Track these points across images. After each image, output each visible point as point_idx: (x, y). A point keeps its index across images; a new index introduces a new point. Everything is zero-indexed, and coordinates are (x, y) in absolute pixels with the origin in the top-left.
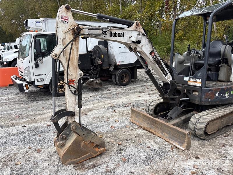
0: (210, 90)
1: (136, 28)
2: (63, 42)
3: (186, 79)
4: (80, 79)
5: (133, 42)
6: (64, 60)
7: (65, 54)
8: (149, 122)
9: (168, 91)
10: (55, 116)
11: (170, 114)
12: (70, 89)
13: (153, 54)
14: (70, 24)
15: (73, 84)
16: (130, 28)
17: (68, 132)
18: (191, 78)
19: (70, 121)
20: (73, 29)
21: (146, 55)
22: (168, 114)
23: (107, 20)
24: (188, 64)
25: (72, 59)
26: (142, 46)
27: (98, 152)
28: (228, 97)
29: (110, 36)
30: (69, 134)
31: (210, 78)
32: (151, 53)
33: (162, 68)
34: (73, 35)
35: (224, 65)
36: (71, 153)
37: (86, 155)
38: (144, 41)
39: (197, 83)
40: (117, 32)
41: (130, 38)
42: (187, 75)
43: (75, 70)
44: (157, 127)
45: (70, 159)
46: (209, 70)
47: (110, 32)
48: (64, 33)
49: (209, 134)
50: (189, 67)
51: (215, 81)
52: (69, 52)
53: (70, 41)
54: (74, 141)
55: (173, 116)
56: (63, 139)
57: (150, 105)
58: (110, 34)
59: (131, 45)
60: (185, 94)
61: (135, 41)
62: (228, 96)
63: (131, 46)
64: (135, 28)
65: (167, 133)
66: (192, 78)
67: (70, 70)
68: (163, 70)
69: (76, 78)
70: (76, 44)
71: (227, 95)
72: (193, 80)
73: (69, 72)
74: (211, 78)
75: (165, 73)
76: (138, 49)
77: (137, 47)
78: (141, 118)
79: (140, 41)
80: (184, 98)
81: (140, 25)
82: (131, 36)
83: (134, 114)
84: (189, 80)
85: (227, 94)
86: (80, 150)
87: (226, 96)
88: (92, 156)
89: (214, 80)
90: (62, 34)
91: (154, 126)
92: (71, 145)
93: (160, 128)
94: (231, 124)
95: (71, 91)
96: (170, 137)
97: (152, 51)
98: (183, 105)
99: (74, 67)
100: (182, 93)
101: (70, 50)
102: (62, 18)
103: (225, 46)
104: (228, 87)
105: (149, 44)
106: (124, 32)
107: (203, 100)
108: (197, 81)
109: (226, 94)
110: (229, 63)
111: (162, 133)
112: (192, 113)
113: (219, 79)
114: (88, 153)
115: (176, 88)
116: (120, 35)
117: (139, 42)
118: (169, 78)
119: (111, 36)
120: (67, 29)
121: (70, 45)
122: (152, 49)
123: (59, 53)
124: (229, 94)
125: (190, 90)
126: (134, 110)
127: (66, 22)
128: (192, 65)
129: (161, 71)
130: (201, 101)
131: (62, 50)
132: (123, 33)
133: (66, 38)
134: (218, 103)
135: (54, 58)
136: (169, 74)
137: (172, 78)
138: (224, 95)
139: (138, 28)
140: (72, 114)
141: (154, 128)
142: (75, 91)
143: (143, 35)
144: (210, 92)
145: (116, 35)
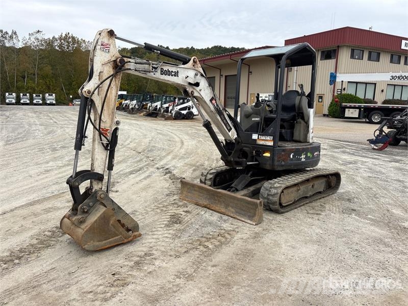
0: (284, 150)
1: (194, 66)
2: (99, 76)
3: (255, 136)
4: (116, 129)
5: (190, 84)
6: (98, 100)
7: (100, 93)
8: (208, 197)
9: (232, 152)
10: (75, 177)
11: (235, 185)
12: (101, 140)
13: (214, 102)
14: (111, 54)
15: (106, 134)
16: (185, 66)
17: (91, 203)
18: (261, 135)
19: (96, 187)
20: (115, 61)
21: (205, 102)
22: (233, 185)
23: (158, 53)
24: (257, 119)
25: (109, 100)
26: (200, 90)
27: (131, 236)
28: (305, 160)
29: (161, 74)
30: (92, 206)
31: (284, 137)
32: (211, 100)
33: (225, 121)
34: (113, 68)
35: (300, 120)
36: (96, 231)
37: (115, 238)
38: (203, 83)
39: (268, 141)
40: (170, 70)
41: (186, 78)
42: (256, 132)
43: (111, 116)
44: (219, 201)
45: (92, 242)
46: (282, 127)
47: (161, 69)
48: (103, 64)
49: (283, 205)
50: (258, 123)
51: (290, 141)
52: (106, 90)
53: (109, 76)
54: (101, 215)
55: (239, 187)
56: (84, 212)
57: (208, 173)
58: (161, 71)
59: (187, 87)
60: (253, 157)
61: (192, 82)
62: (304, 158)
63: (187, 90)
64: (192, 66)
65: (232, 207)
66: (263, 135)
67: (104, 115)
68: (226, 124)
69: (110, 127)
70: (116, 81)
72: (263, 138)
73: (102, 117)
74: (286, 138)
75: (229, 128)
76: (196, 94)
77: (194, 91)
78: (195, 192)
79: (199, 83)
80: (253, 162)
81: (198, 62)
82: (188, 77)
83: (186, 189)
84: (258, 138)
85: (303, 156)
86: (108, 229)
87: (302, 159)
88: (122, 241)
89: (288, 140)
90: (99, 65)
91: (216, 200)
92: (96, 220)
93: (224, 202)
94: (309, 196)
95: (102, 143)
96: (237, 212)
97: (213, 97)
98: (251, 173)
100: (249, 155)
101: (107, 88)
102: (102, 45)
103: (300, 97)
104: (304, 147)
105: (209, 88)
106: (178, 69)
107: (276, 163)
108: (268, 139)
110: (306, 119)
111: (226, 208)
112: (262, 183)
113: (295, 138)
114: (117, 236)
115: (242, 149)
116: (174, 74)
117: (197, 84)
118: (233, 134)
119: (163, 74)
120: (106, 60)
121: (108, 81)
122: (212, 96)
123: (93, 90)
124: (305, 156)
125: (259, 151)
126: (186, 182)
127: (107, 51)
128: (262, 120)
129: (223, 124)
130: (273, 165)
131: (96, 86)
132: (178, 71)
133: (104, 72)
134: (292, 167)
135: (86, 96)
136: (233, 129)
137: (237, 135)
138: (300, 157)
139: (196, 66)
140: (100, 178)
141: (215, 203)
142: (108, 145)
143: (202, 75)
144: (283, 153)
145: (168, 73)
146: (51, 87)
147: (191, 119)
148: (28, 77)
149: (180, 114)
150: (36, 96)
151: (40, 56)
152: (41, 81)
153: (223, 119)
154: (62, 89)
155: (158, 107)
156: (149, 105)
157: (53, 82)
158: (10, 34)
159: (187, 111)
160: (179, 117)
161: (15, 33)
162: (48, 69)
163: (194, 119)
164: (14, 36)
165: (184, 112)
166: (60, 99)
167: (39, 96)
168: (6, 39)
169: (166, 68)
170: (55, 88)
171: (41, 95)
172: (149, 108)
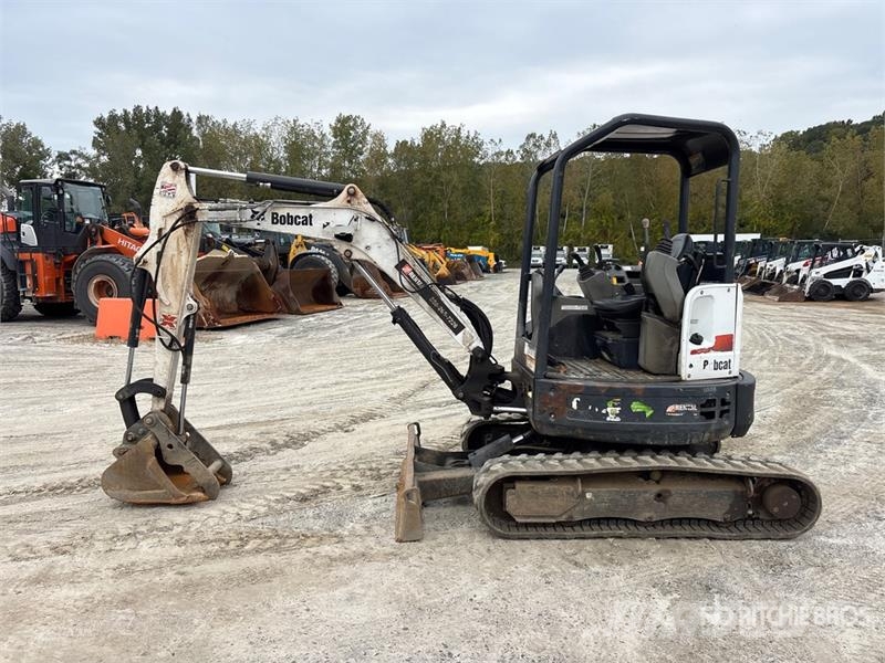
0: (553, 388)
1: (349, 202)
2: (159, 234)
3: (526, 348)
4: (188, 318)
5: (337, 236)
12: (160, 334)
14: (178, 199)
15: (171, 325)
16: (330, 204)
19: (156, 406)
26: (368, 248)
28: (618, 419)
29: (273, 223)
32: (399, 267)
33: (440, 309)
39: (532, 360)
40: (294, 214)
41: (324, 226)
43: (179, 298)
47: (273, 214)
48: (164, 217)
49: (518, 520)
58: (273, 218)
59: (334, 243)
62: (617, 415)
63: (335, 248)
64: (345, 203)
67: (166, 294)
68: (447, 316)
69: (178, 314)
70: (187, 241)
71: (612, 413)
72: (530, 354)
73: (164, 298)
75: (455, 326)
76: (357, 256)
77: (353, 250)
79: (350, 235)
81: (360, 193)
82: (329, 224)
85: (612, 410)
87: (607, 414)
90: (158, 219)
95: (161, 339)
97: (403, 260)
99: (178, 289)
102: (163, 187)
104: (616, 385)
105: (391, 243)
106: (312, 212)
109: (609, 409)
116: (301, 220)
117: (349, 238)
118: (469, 340)
119: (277, 223)
120: (170, 210)
124: (619, 409)
127: (171, 195)
132: (311, 216)
133: (167, 227)
134: (579, 434)
136: (468, 329)
138: (600, 410)
139: (355, 201)
142: (171, 341)
143: (372, 219)
144: (552, 394)
145: (290, 220)
146: (610, 232)
147: (862, 300)
148: (569, 215)
149: (827, 286)
150: (579, 250)
151: (594, 172)
152: (592, 221)
153: (436, 305)
154: (630, 236)
155: (778, 271)
156: (761, 264)
157: (613, 223)
158: (546, 138)
159: (851, 279)
160: (823, 293)
161: (555, 136)
162: (606, 197)
163: (872, 299)
164: (553, 142)
165: (842, 282)
166: (625, 254)
167: (584, 250)
168: (539, 147)
169: (282, 212)
170: (616, 233)
171: (587, 248)
172: (760, 273)
